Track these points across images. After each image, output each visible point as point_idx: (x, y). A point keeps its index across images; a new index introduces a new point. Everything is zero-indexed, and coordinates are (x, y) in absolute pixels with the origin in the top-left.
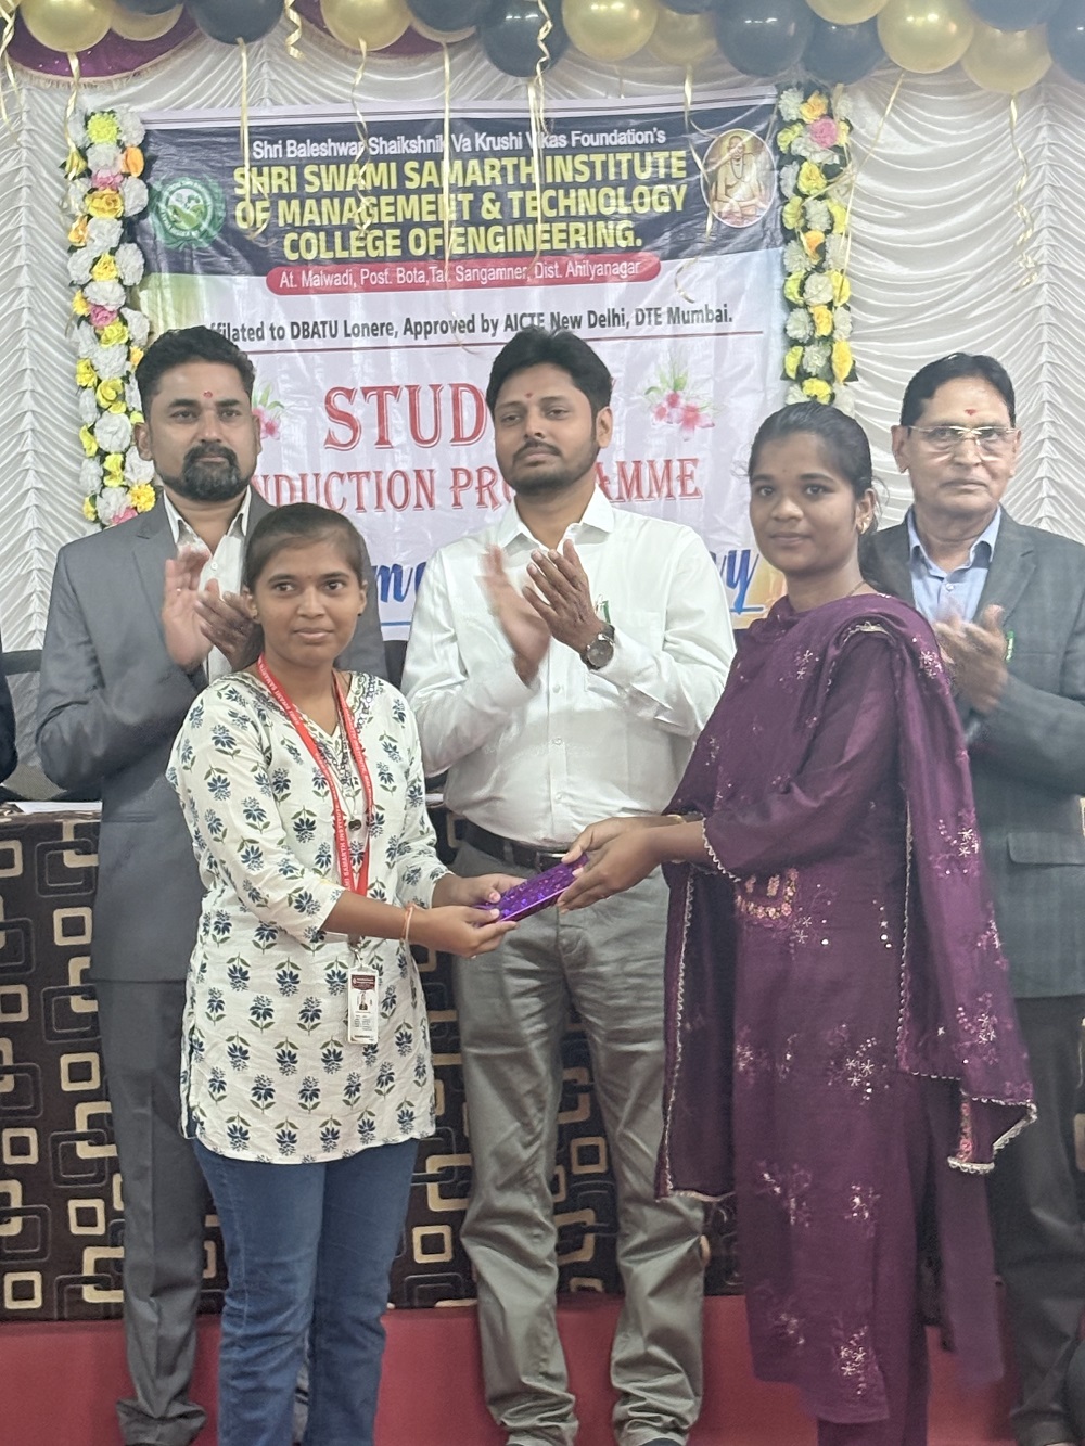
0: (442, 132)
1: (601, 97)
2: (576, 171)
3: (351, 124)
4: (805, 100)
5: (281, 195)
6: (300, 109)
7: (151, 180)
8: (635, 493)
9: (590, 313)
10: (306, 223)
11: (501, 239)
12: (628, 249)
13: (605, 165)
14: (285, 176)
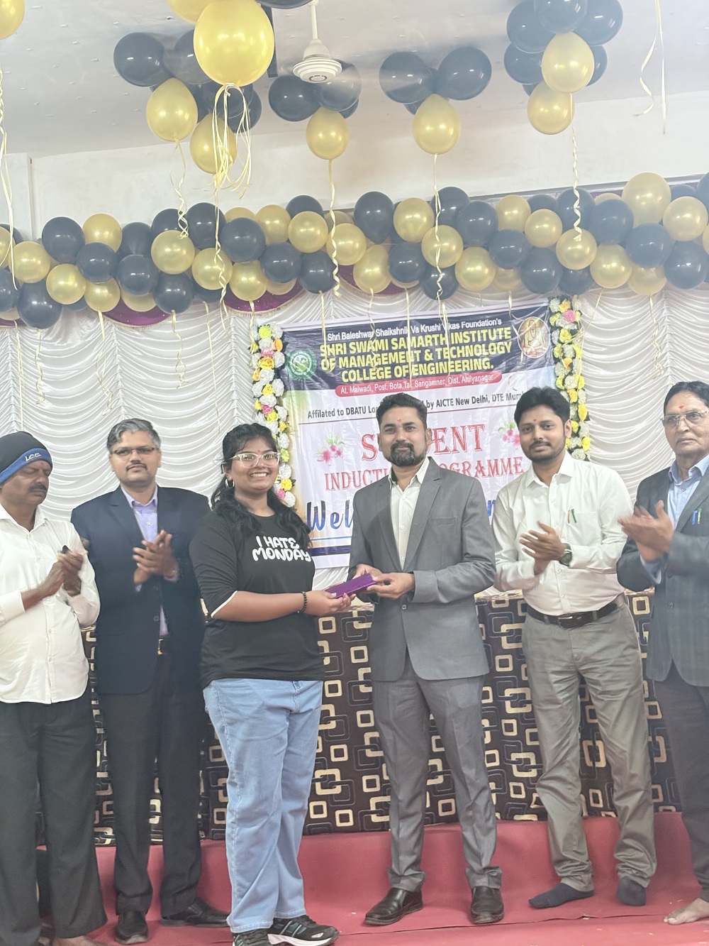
0: (407, 325)
1: (472, 307)
2: (464, 338)
3: (369, 324)
4: (561, 303)
5: (340, 355)
6: (347, 319)
7: (286, 352)
8: (495, 473)
9: (473, 397)
10: (351, 367)
11: (433, 369)
12: (488, 370)
13: (476, 335)
14: (341, 347)
